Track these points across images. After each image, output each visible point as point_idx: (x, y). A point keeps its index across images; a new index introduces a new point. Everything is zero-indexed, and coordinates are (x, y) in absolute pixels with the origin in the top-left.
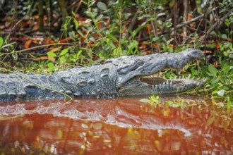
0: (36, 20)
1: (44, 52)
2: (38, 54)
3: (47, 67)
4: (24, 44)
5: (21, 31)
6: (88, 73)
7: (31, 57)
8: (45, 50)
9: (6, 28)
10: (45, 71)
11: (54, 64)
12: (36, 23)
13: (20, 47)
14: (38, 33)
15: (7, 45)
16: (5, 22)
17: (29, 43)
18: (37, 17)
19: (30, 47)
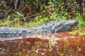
0: (30, 7)
1: (34, 18)
2: (32, 18)
3: (36, 23)
4: (27, 15)
5: (25, 11)
6: (44, 28)
7: (30, 19)
8: (34, 17)
9: (20, 10)
10: (35, 24)
11: (39, 21)
12: (30, 8)
13: (26, 16)
14: (31, 11)
15: (22, 15)
16: (19, 8)
17: (28, 14)
18: (30, 5)
19: (29, 16)
